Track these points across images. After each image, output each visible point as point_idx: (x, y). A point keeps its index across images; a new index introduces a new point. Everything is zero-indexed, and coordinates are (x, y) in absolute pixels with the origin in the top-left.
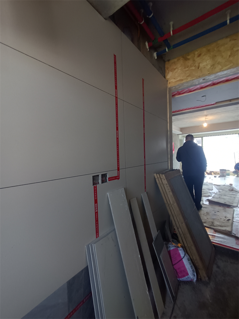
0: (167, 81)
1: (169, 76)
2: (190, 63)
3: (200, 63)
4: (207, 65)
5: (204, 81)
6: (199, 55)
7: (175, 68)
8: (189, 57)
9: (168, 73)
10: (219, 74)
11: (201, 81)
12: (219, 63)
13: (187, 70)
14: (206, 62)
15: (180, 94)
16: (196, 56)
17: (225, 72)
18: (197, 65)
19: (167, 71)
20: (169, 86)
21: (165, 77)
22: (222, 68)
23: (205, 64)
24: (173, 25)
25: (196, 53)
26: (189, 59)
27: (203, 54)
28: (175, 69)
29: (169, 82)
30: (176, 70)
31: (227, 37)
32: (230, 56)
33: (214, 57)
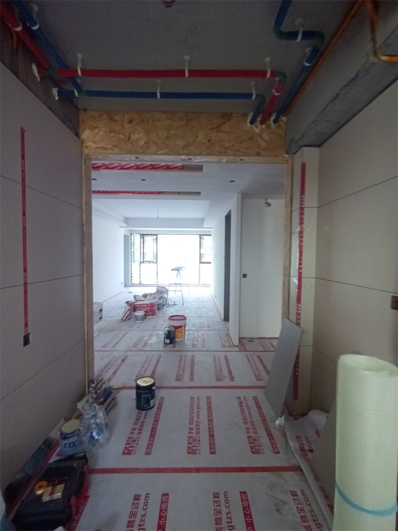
1: (86, 134)
2: (117, 127)
3: (131, 133)
6: (130, 122)
8: (116, 118)
9: (84, 130)
11: (134, 159)
12: (154, 142)
13: (113, 137)
15: (107, 168)
16: (126, 121)
17: (162, 157)
18: (127, 134)
19: (83, 127)
20: (86, 151)
22: (157, 151)
23: (137, 136)
24: (82, 60)
27: (135, 122)
28: (95, 128)
29: (85, 145)
32: (166, 138)
33: (148, 132)
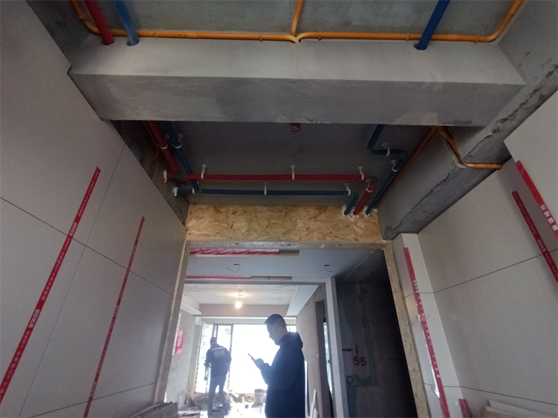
0: (187, 230)
1: (191, 223)
2: (222, 217)
3: (233, 222)
4: (242, 227)
5: (237, 246)
6: (234, 213)
7: (201, 216)
8: (221, 210)
9: (191, 219)
10: (255, 243)
11: (234, 244)
12: (255, 230)
13: (217, 225)
14: (241, 224)
15: (203, 253)
16: (231, 212)
17: (261, 243)
18: (230, 223)
19: (190, 217)
20: (188, 238)
21: (184, 224)
22: (258, 237)
23: (239, 225)
24: (206, 169)
25: (231, 209)
26: (221, 212)
27: (238, 214)
28: (201, 218)
29: (188, 232)
30: (203, 220)
31: (265, 205)
32: (267, 226)
33: (250, 221)
